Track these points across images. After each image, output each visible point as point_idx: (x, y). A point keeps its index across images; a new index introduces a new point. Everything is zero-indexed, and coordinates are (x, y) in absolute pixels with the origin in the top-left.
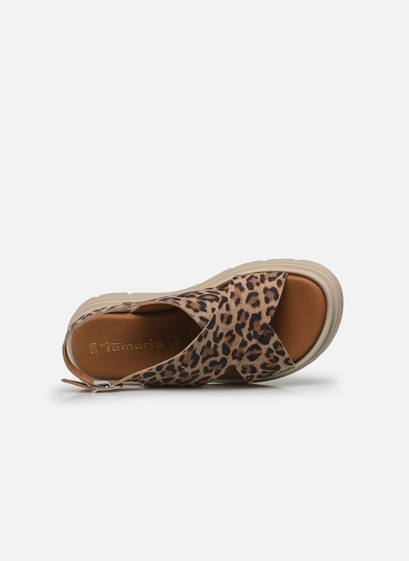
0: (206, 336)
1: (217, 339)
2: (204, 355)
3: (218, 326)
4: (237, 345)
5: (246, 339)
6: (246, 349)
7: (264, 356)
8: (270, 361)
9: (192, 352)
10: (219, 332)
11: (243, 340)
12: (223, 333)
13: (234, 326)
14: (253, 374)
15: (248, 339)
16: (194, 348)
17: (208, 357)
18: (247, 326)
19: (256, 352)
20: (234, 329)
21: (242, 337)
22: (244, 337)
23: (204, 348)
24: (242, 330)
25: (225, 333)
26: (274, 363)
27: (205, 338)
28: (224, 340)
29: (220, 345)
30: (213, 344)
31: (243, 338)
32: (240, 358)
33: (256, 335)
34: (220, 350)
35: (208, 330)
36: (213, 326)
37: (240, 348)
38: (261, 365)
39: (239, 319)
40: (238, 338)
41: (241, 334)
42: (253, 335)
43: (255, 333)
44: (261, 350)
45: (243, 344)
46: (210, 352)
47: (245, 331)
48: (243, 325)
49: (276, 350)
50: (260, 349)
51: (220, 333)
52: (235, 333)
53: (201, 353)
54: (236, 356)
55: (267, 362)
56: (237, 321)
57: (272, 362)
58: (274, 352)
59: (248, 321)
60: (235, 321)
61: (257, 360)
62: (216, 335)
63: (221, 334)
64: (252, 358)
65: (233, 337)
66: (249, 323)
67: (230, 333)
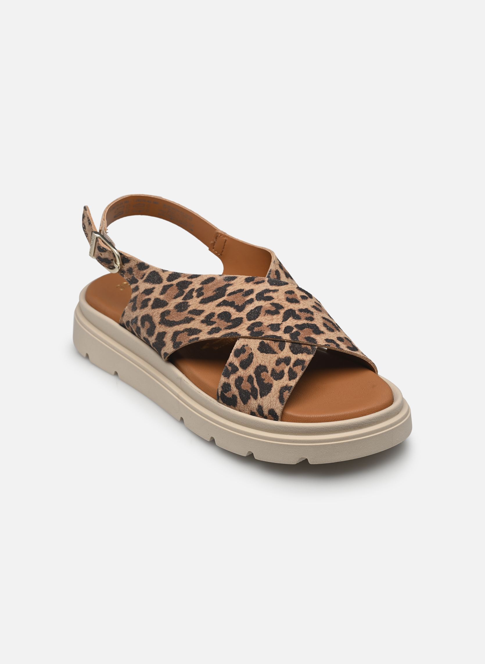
0: (258, 283)
1: (261, 296)
2: (230, 299)
3: (278, 290)
4: (269, 322)
5: (283, 327)
6: (271, 333)
7: (276, 358)
8: (273, 370)
9: (226, 283)
10: (271, 294)
11: (279, 325)
12: (274, 299)
13: (289, 308)
14: (239, 368)
15: (284, 329)
16: (232, 282)
17: (231, 304)
18: (300, 322)
19: (275, 346)
20: (286, 309)
21: (283, 321)
22: (284, 323)
23: (241, 291)
24: (290, 318)
25: (275, 301)
26: (272, 378)
27: (254, 283)
28: (266, 304)
29: (257, 303)
30: (253, 296)
31: (282, 323)
32: (254, 335)
33: (295, 336)
34: (249, 308)
35: (267, 281)
36: (274, 285)
37: (268, 326)
38: (260, 365)
39: (301, 310)
40: (278, 319)
41: (285, 319)
42: (293, 332)
43: (298, 334)
44: (282, 350)
45: (275, 327)
46: (239, 300)
47: (291, 322)
48: (298, 318)
49: (292, 367)
50: (282, 348)
51: (271, 296)
52: (282, 312)
53: (230, 294)
54: (253, 328)
55: (268, 369)
56: (297, 309)
57: (272, 375)
58: (289, 366)
59: (305, 322)
60: (295, 307)
61: (265, 354)
62: (266, 293)
63: (270, 298)
64: (264, 349)
65: (277, 312)
66: (304, 323)
67: (278, 307)
